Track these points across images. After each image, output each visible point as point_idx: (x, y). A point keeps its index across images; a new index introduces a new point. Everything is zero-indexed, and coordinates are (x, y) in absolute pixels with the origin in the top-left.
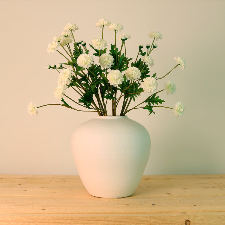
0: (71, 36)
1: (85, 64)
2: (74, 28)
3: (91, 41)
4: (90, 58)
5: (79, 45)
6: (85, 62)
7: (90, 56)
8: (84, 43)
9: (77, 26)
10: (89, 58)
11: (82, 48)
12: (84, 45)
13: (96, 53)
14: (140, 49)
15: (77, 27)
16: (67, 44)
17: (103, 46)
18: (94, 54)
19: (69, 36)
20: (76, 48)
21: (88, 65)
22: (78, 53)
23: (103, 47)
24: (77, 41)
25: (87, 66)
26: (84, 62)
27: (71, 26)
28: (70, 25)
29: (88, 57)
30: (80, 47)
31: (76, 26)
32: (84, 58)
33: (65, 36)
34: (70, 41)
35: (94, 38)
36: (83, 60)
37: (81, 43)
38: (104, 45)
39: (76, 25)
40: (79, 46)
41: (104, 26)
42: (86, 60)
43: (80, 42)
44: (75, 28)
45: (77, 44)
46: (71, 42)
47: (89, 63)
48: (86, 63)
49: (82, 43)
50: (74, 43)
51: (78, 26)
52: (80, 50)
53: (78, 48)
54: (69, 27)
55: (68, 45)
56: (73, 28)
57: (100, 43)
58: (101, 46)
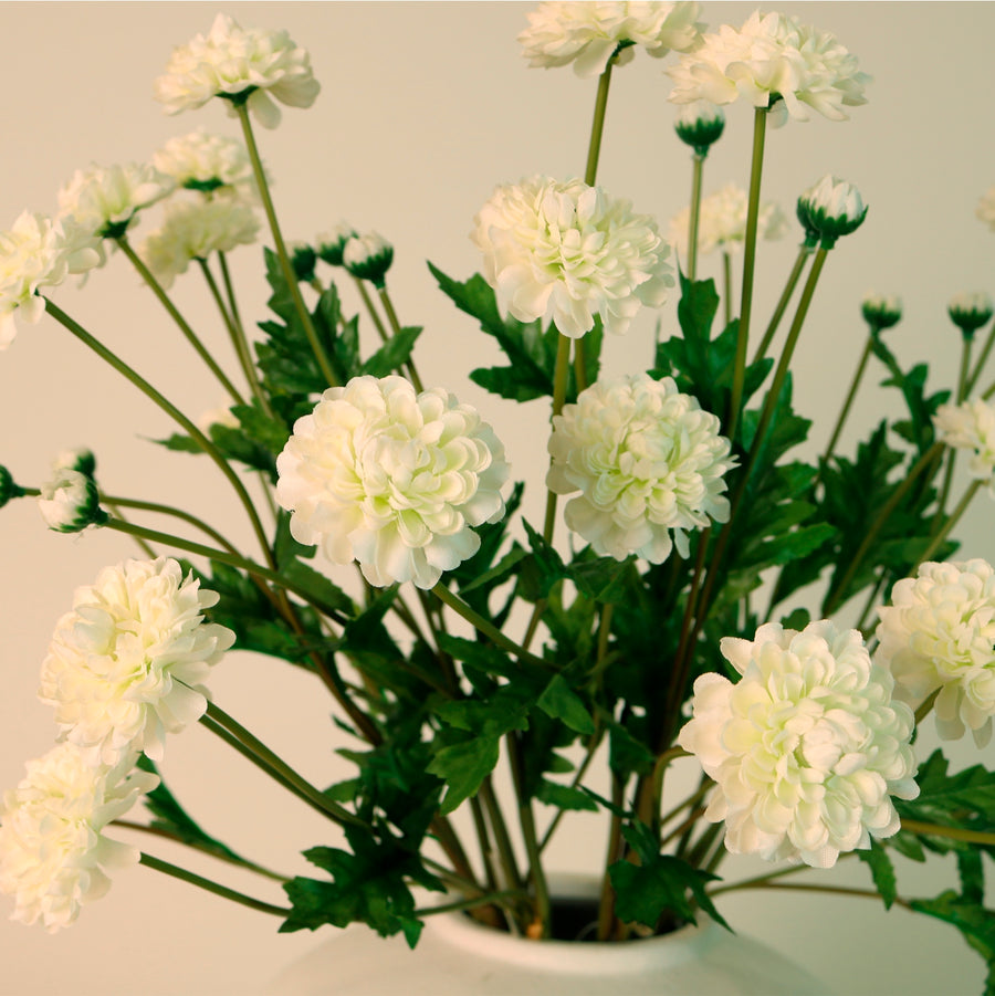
0: (242, 181)
1: (389, 532)
2: (267, 73)
3: (477, 221)
4: (462, 443)
5: (323, 270)
6: (398, 502)
7: (455, 418)
8: (374, 250)
9: (306, 62)
10: (445, 438)
11: (352, 299)
12: (375, 269)
13: (503, 361)
14: (875, 335)
15: (300, 70)
16: (203, 262)
17: (626, 292)
18: (480, 377)
19: (226, 179)
20: (283, 300)
21: (438, 540)
22: (308, 348)
23: (633, 294)
24: (302, 233)
25: (420, 554)
26: (381, 501)
27: (238, 49)
28: (225, 47)
29: (433, 433)
30: (326, 286)
31: (299, 54)
32: (381, 445)
33: (193, 184)
34: (234, 230)
35: (507, 187)
36: (368, 472)
37: (334, 256)
38: (641, 278)
39: (292, 46)
40: (316, 284)
41: (625, 44)
42: (400, 475)
43: (332, 240)
44: (279, 74)
45: (304, 264)
46: (246, 235)
47: (446, 520)
48: (411, 514)
49: (355, 253)
50: (273, 247)
51: (313, 63)
52: (325, 317)
53: (310, 298)
54: (215, 58)
55: (214, 264)
56: (255, 78)
57: (592, 241)
58: (606, 283)
